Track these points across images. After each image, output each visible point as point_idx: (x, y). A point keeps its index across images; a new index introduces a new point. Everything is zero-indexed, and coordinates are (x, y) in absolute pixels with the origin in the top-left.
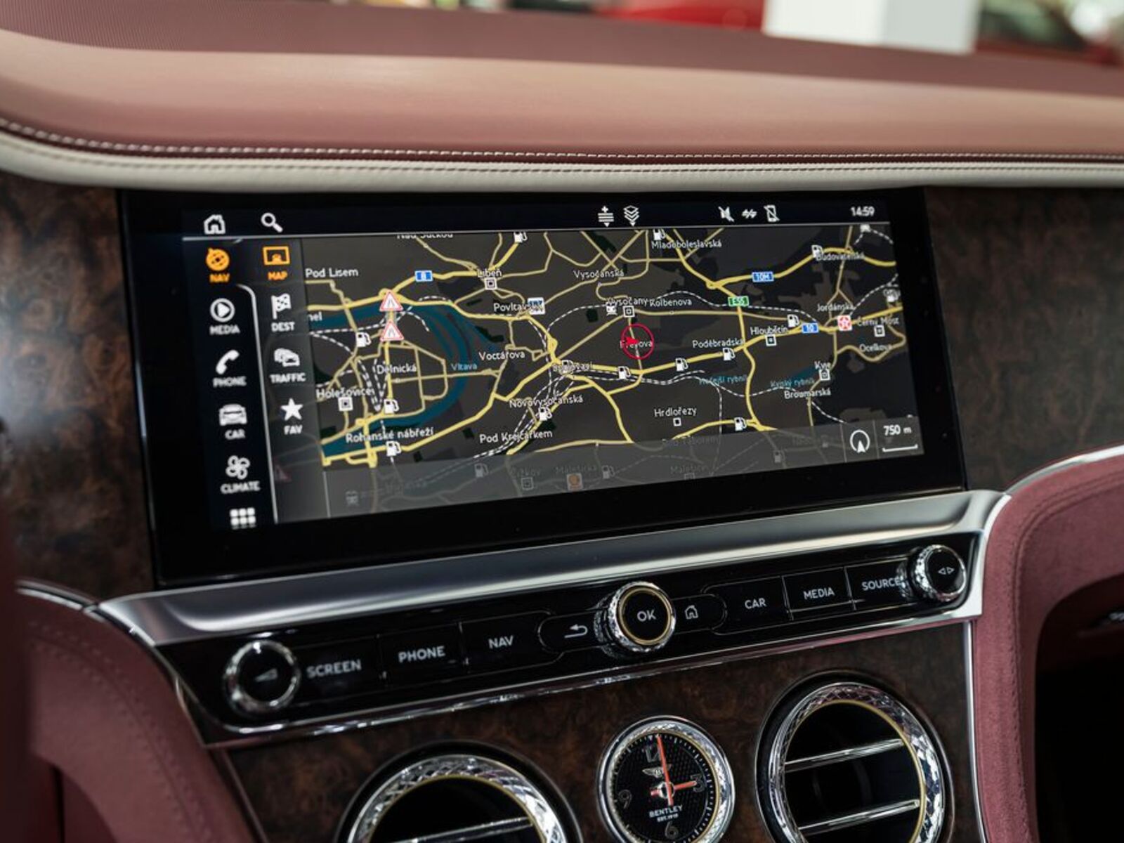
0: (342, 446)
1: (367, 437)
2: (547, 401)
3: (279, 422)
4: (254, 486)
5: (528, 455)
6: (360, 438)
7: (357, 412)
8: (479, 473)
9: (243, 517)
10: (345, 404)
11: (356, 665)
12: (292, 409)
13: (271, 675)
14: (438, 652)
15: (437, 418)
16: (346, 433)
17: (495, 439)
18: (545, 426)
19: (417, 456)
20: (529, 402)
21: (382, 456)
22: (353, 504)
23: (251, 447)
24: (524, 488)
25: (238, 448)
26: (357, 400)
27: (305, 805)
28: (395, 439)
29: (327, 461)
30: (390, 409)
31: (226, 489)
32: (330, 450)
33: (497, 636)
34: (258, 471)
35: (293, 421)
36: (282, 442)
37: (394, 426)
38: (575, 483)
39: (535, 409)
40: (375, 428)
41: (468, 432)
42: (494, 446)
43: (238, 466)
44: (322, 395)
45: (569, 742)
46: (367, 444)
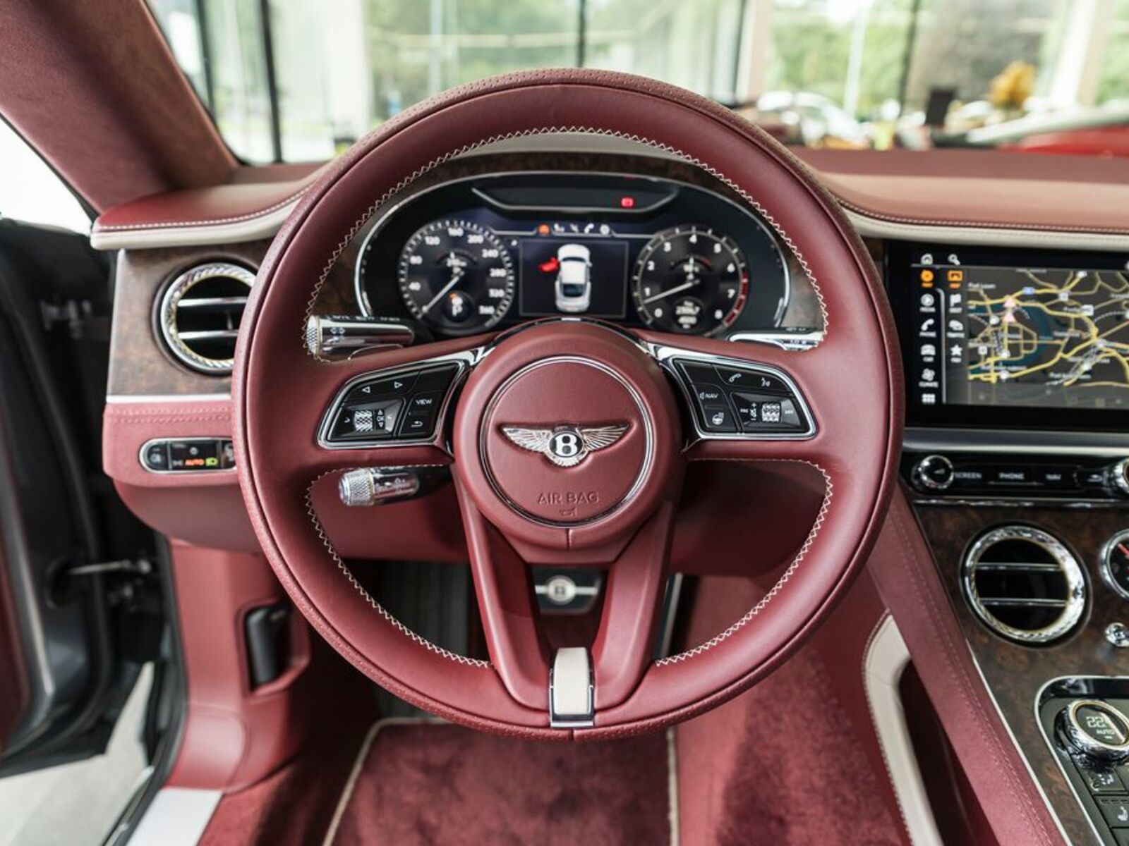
0: (979, 371)
1: (992, 367)
2: (1089, 359)
3: (949, 356)
4: (935, 384)
5: (1076, 386)
6: (988, 368)
7: (988, 355)
8: (1049, 392)
9: (929, 399)
10: (983, 350)
11: (979, 476)
12: (956, 350)
13: (941, 471)
14: (1020, 476)
15: (1029, 362)
16: (982, 365)
17: (1057, 376)
18: (1086, 373)
19: (1017, 380)
20: (1079, 359)
21: (999, 379)
22: (982, 399)
23: (935, 366)
24: (1072, 403)
25: (930, 366)
26: (989, 350)
27: (949, 536)
28: (1007, 370)
29: (971, 377)
30: (1005, 355)
31: (922, 384)
32: (974, 372)
33: (1052, 473)
34: (937, 378)
35: (956, 356)
36: (950, 366)
37: (1006, 364)
38: (1100, 404)
39: (1082, 363)
40: (996, 364)
41: (1045, 371)
42: (1058, 379)
43: (928, 374)
44: (971, 345)
45: (1086, 534)
46: (992, 371)
